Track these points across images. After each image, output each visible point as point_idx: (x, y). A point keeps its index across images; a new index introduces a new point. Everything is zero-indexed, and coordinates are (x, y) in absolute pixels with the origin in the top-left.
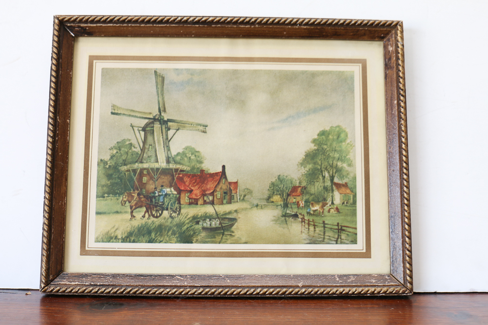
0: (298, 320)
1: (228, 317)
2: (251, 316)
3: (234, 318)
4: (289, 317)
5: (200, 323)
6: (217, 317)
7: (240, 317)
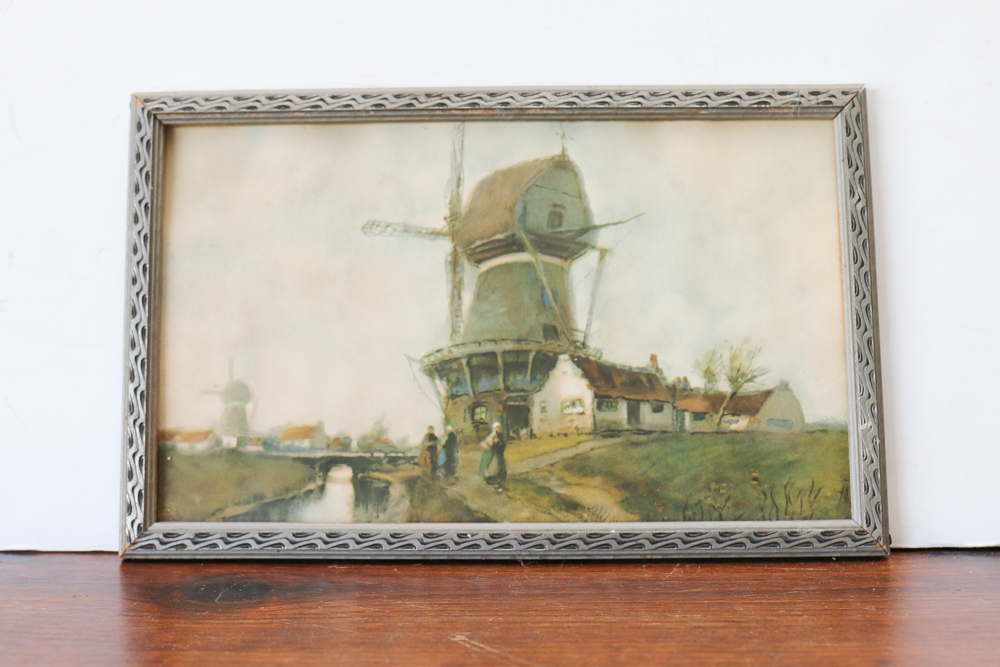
0: (721, 624)
1: (538, 619)
2: (598, 615)
3: (555, 619)
4: (698, 616)
5: (468, 636)
6: (510, 619)
7: (570, 619)
